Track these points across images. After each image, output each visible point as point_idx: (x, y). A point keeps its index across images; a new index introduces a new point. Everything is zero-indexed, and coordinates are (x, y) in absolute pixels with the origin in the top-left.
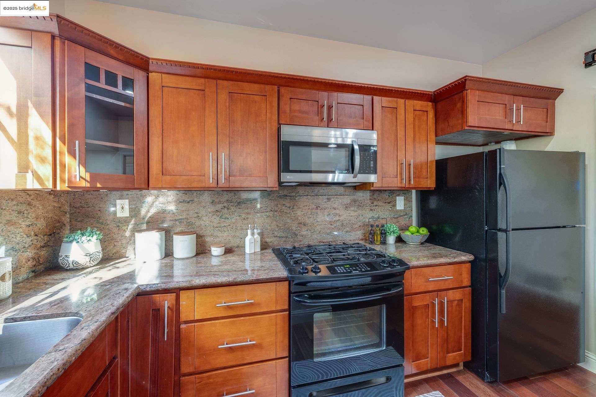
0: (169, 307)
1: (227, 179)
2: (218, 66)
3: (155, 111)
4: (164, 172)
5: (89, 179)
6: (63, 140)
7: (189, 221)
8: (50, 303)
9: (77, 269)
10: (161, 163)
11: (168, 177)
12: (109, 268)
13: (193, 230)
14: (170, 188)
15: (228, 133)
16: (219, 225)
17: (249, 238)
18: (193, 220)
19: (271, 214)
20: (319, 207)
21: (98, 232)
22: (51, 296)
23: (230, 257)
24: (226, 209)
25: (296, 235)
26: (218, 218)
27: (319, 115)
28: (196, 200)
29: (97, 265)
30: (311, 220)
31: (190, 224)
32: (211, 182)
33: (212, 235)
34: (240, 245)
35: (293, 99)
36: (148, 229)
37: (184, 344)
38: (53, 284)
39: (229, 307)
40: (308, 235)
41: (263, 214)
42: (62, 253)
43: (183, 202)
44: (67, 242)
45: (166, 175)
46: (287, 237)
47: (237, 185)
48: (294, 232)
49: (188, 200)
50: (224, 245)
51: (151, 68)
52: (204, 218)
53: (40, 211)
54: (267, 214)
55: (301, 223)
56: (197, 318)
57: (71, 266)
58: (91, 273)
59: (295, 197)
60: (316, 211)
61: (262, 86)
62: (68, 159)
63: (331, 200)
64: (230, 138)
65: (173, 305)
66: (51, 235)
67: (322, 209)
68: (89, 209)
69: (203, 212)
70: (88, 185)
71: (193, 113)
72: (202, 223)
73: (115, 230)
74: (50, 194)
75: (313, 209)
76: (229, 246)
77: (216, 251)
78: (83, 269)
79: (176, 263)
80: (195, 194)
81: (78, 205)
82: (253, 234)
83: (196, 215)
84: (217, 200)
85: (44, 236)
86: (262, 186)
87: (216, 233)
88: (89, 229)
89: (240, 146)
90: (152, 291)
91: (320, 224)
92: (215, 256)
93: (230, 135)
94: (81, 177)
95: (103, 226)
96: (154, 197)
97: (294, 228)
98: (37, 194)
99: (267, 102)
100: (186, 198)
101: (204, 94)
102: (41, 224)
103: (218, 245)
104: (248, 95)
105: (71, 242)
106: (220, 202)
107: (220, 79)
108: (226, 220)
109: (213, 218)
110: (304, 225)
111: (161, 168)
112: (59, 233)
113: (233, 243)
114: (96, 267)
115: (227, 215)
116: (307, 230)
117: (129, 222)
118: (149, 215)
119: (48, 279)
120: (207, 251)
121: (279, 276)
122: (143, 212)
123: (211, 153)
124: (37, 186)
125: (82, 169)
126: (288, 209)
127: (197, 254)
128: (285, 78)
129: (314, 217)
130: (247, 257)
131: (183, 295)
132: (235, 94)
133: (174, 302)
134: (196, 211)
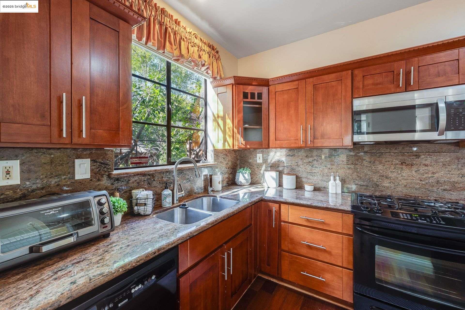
0: (275, 211)
1: (312, 142)
2: (305, 71)
3: (272, 107)
4: (276, 139)
5: (244, 144)
6: (236, 128)
7: (292, 167)
8: (232, 195)
9: (241, 186)
10: (275, 134)
11: (278, 141)
12: (254, 187)
13: (294, 173)
14: (282, 148)
15: (313, 112)
16: (311, 171)
17: (332, 182)
18: (294, 167)
19: (352, 166)
20: (404, 163)
21: (249, 170)
22: (232, 193)
23: (317, 193)
24: (316, 161)
25: (378, 186)
26: (310, 167)
27: (395, 83)
28: (296, 154)
29: (249, 185)
30: (395, 174)
31: (293, 169)
32: (301, 144)
33: (306, 178)
34: (326, 187)
35: (365, 77)
36: (271, 170)
37: (283, 234)
38: (233, 189)
39: (308, 220)
40: (391, 187)
41: (345, 166)
42: (237, 178)
43: (289, 156)
44: (238, 172)
45: (277, 140)
46: (367, 186)
47: (319, 145)
48: (375, 183)
49: (292, 154)
50: (313, 185)
51: (270, 84)
52: (301, 166)
53: (230, 158)
54: (349, 166)
55: (383, 176)
56: (290, 221)
57: (239, 184)
58: (246, 188)
59: (376, 153)
60: (401, 166)
61: (338, 74)
62: (237, 135)
63: (421, 157)
64: (314, 114)
65: (277, 210)
66: (233, 169)
67: (408, 165)
68: (246, 158)
69: (300, 163)
70: (244, 147)
71: (292, 103)
72: (300, 169)
73: (256, 169)
74: (233, 151)
75: (397, 164)
76: (318, 186)
77: (308, 188)
78: (243, 186)
79: (284, 190)
80: (296, 151)
81: (243, 156)
82: (335, 180)
83: (296, 164)
84: (310, 155)
85: (231, 169)
86: (338, 145)
87: (309, 177)
88: (246, 167)
89: (321, 119)
90: (267, 200)
91: (405, 178)
92: (307, 191)
93: (314, 113)
94: (241, 143)
95: (251, 167)
96: (274, 153)
97: (375, 180)
98: (229, 151)
99: (342, 84)
100: (290, 153)
101: (298, 90)
102: (230, 163)
103: (310, 184)
104: (327, 83)
105: (239, 172)
106: (312, 156)
107: (307, 78)
108: (316, 169)
109: (307, 167)
110: (387, 178)
111: (275, 136)
112: (236, 169)
113: (321, 184)
114: (248, 186)
115: (316, 165)
116: (390, 183)
117: (262, 166)
118: (272, 162)
119: (232, 187)
120: (303, 187)
121: (344, 209)
122: (269, 161)
123: (301, 126)
124: (228, 148)
125: (242, 139)
126: (369, 163)
127: (296, 188)
128: (358, 62)
129: (397, 172)
130: (330, 195)
131: (283, 206)
132: (318, 85)
133: (278, 209)
134: (296, 161)
